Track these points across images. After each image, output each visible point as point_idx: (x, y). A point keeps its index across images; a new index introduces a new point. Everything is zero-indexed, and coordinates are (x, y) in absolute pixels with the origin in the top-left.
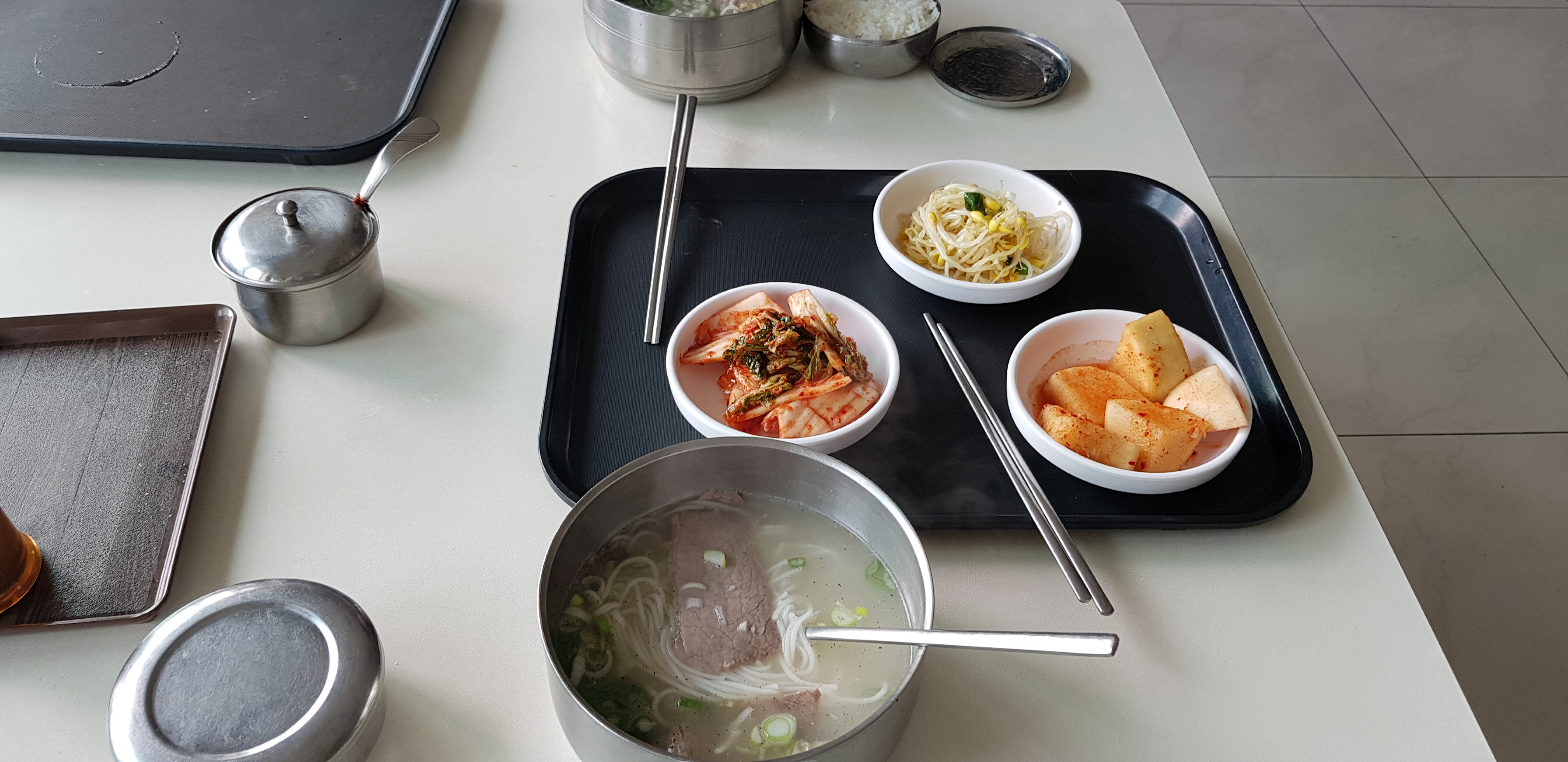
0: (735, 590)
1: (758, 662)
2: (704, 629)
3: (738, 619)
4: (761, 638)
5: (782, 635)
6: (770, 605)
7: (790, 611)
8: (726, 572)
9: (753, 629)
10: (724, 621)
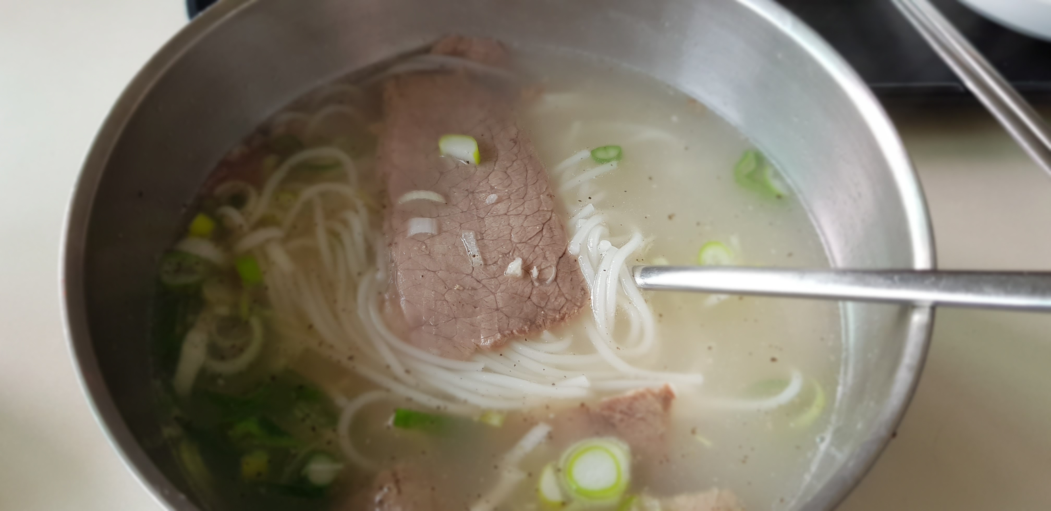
0: (498, 202)
1: (546, 334)
2: (440, 274)
3: (505, 255)
4: (551, 289)
5: (588, 281)
6: (562, 227)
7: (602, 238)
8: (481, 171)
9: (535, 272)
10: (478, 260)
